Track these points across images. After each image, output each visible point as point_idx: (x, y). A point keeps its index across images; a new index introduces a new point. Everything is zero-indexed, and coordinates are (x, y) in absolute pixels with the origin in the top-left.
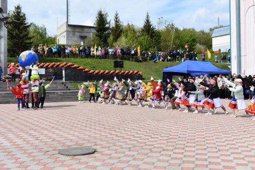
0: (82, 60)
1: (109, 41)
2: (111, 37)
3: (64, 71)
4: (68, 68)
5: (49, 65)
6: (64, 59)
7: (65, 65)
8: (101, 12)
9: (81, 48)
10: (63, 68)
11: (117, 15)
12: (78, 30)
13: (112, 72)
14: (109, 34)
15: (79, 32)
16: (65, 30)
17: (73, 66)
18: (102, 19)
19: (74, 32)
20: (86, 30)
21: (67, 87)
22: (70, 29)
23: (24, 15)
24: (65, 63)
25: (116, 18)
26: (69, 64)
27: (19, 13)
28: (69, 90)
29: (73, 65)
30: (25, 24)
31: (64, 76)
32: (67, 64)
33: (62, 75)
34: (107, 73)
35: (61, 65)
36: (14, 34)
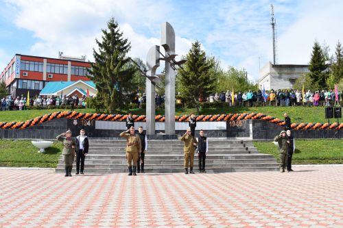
0: (283, 109)
1: (328, 82)
2: (332, 77)
3: (251, 125)
4: (257, 120)
5: (231, 117)
6: (258, 109)
7: (253, 116)
8: (316, 44)
10: (251, 121)
11: (339, 47)
12: (286, 71)
13: (325, 125)
14: (328, 73)
15: (288, 74)
16: (269, 72)
17: (264, 118)
18: (318, 54)
19: (280, 74)
20: (297, 70)
21: (247, 149)
22: (274, 71)
23: (204, 54)
24: (253, 114)
25: (339, 51)
26: (259, 114)
27: (197, 51)
28: (250, 152)
29: (265, 116)
30: (205, 65)
31: (251, 131)
32: (256, 115)
33: (249, 130)
34: (317, 128)
35: (247, 116)
36: (190, 78)
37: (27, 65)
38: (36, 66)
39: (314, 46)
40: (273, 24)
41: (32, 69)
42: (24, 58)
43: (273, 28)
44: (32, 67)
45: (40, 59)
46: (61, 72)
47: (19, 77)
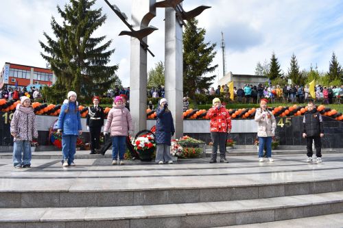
8: (274, 56)
9: (288, 88)
11: (294, 58)
12: (244, 80)
16: (230, 80)
19: (239, 83)
22: (234, 79)
35: (302, 110)
37: (16, 73)
38: (24, 74)
39: (271, 57)
40: (223, 47)
41: (20, 76)
42: (13, 66)
43: (223, 51)
44: (20, 74)
45: (28, 68)
46: (47, 80)
47: (7, 83)
